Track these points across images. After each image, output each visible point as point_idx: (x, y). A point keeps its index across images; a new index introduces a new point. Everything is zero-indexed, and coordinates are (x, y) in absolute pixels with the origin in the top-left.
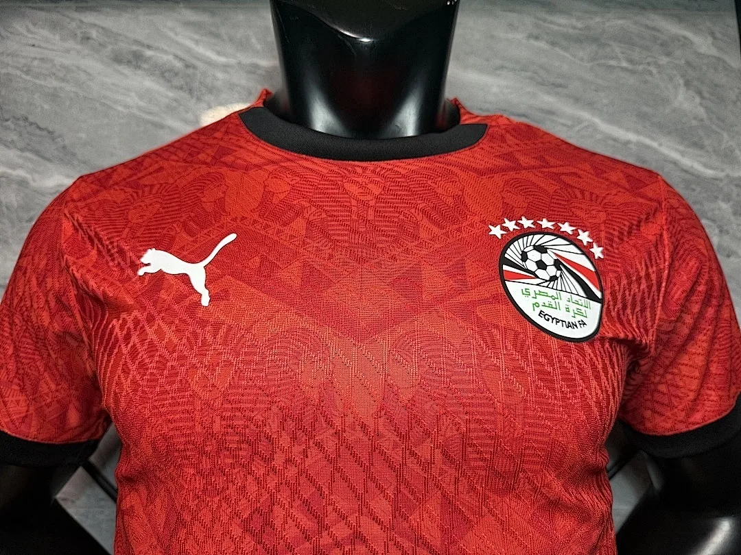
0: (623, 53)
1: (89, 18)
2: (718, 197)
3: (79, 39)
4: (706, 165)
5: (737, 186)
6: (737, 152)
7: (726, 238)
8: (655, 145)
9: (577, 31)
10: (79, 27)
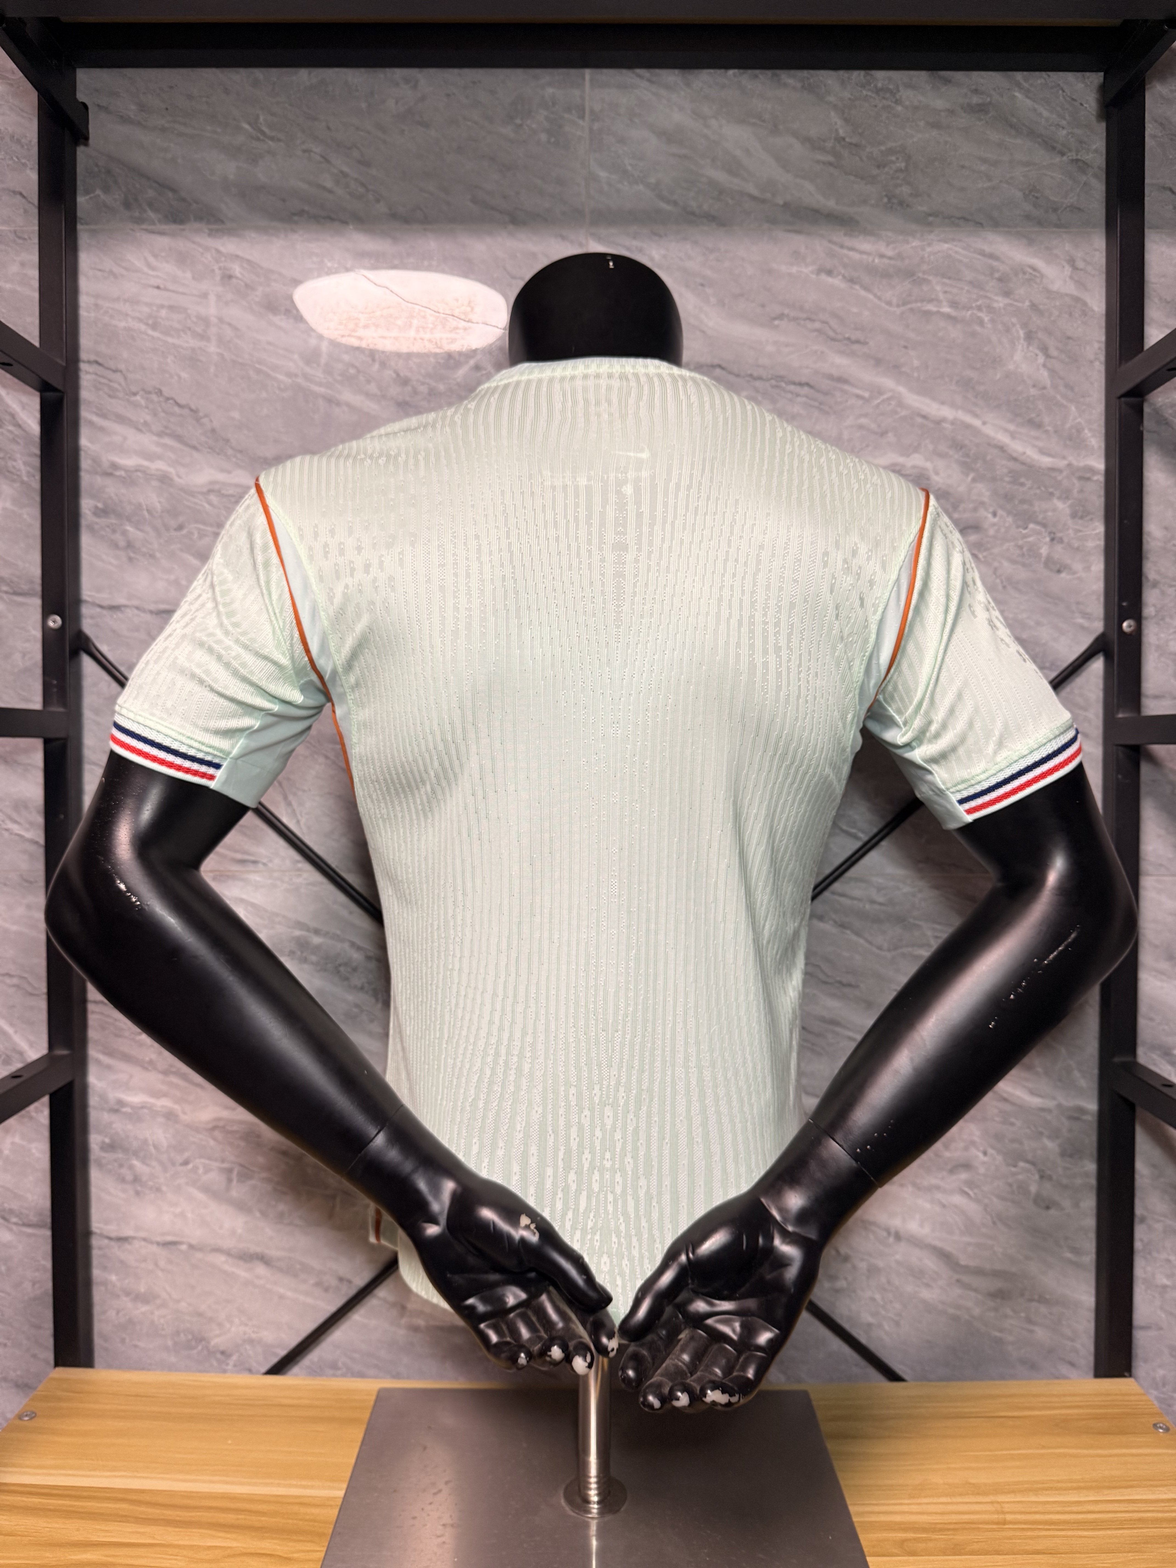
0: (946, 292)
1: (228, 245)
2: (1052, 494)
3: (218, 278)
4: (1042, 452)
5: (1081, 478)
6: (1087, 433)
7: (1059, 548)
8: (977, 423)
9: (886, 261)
10: (217, 261)
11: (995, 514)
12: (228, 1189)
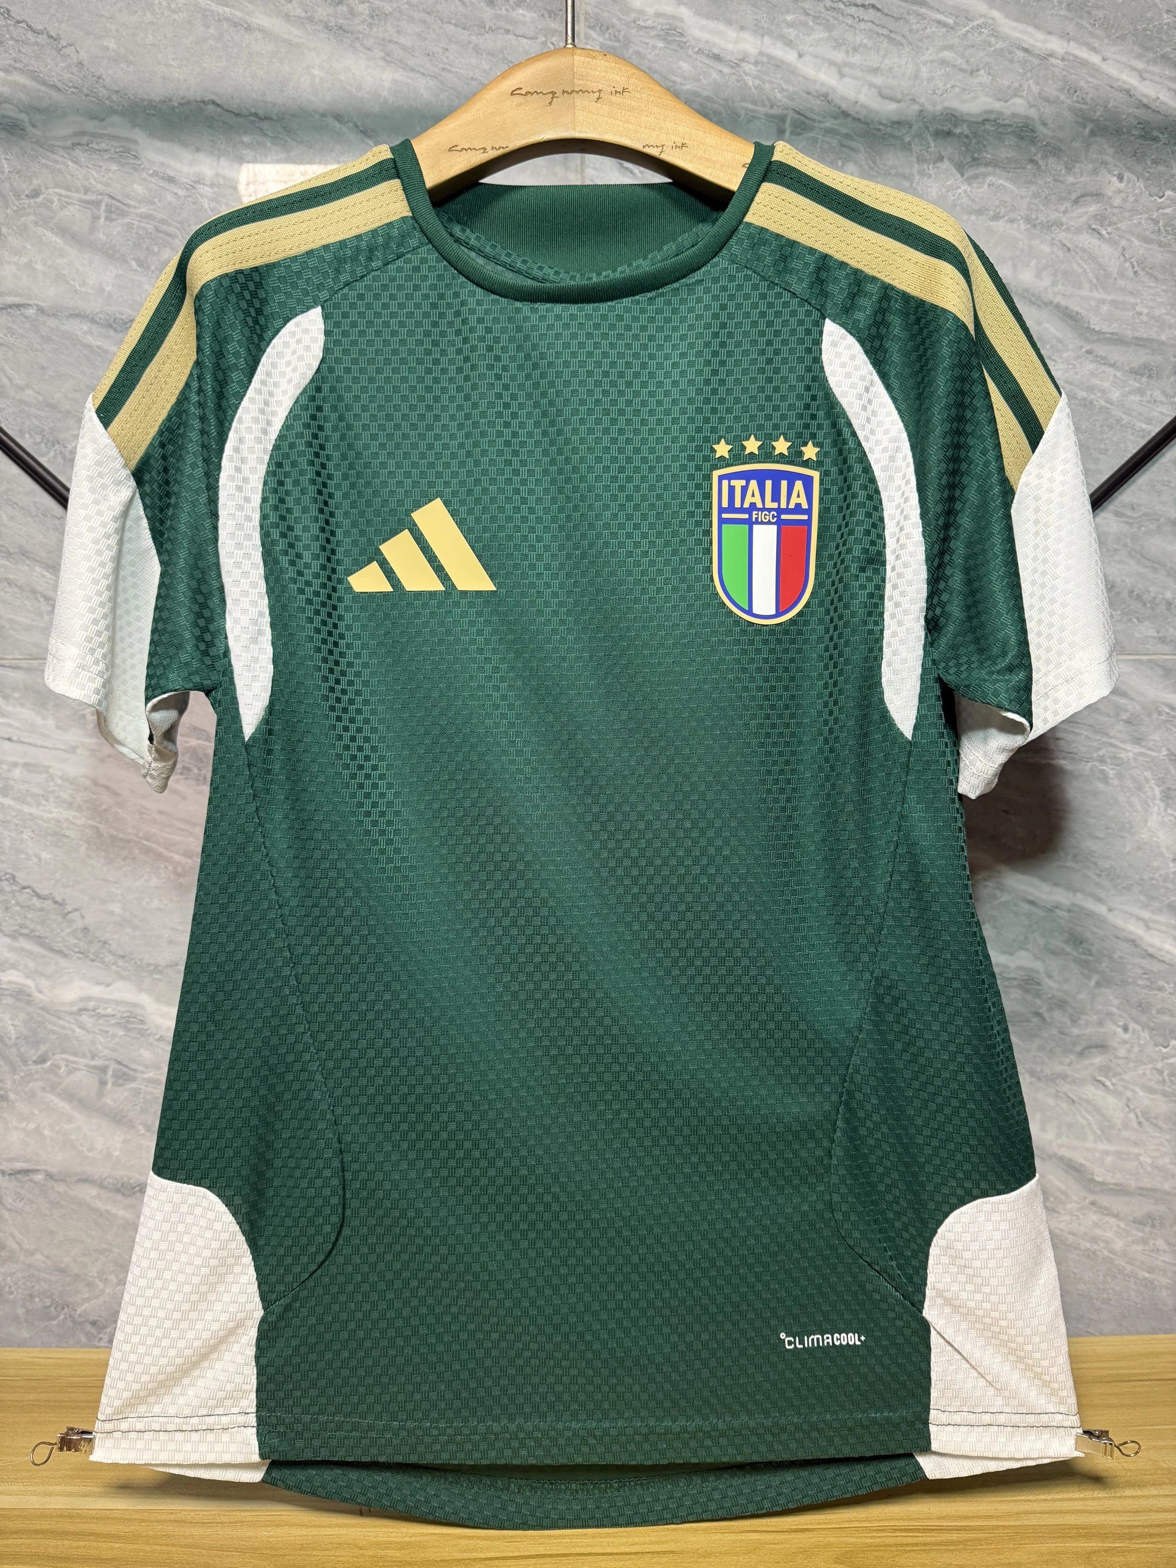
11: (1120, 178)
12: (100, 1095)
